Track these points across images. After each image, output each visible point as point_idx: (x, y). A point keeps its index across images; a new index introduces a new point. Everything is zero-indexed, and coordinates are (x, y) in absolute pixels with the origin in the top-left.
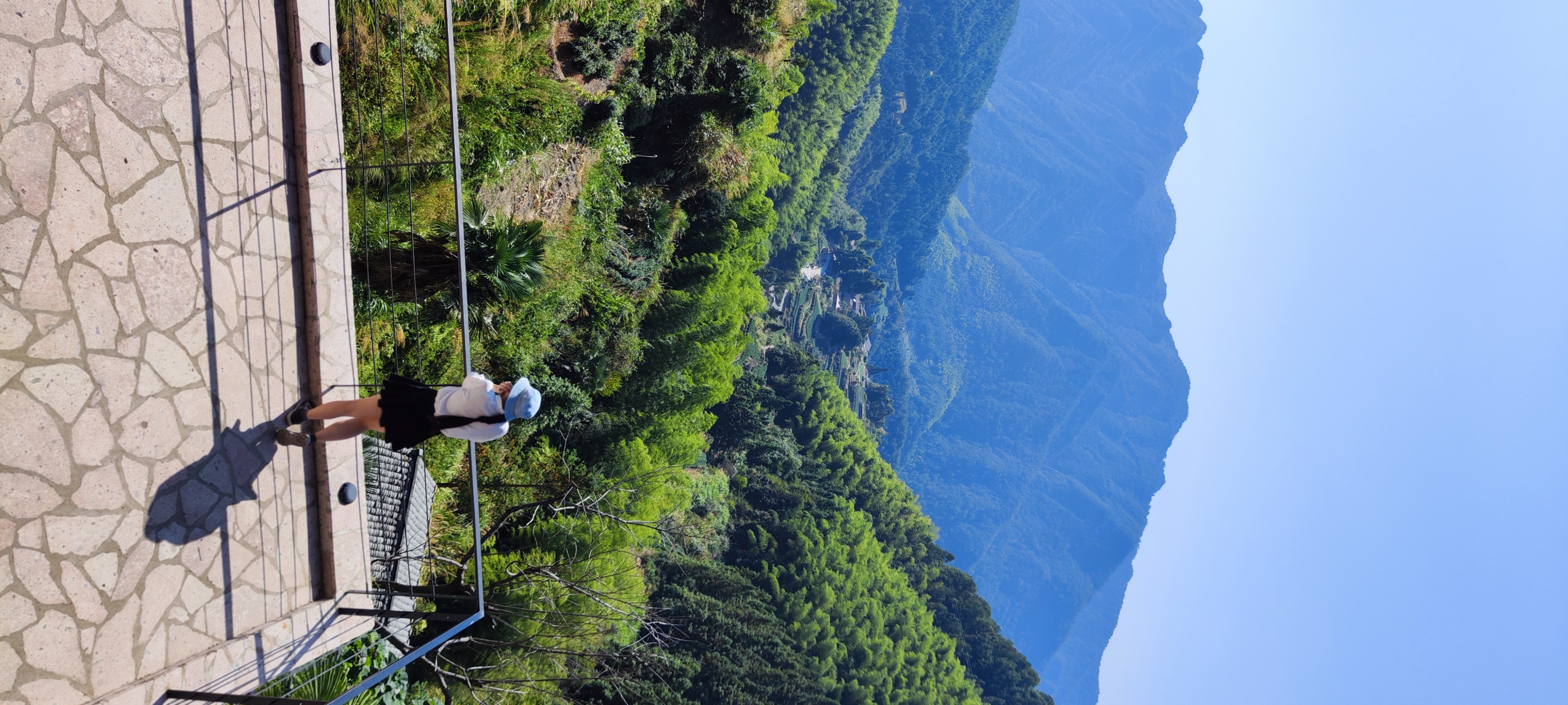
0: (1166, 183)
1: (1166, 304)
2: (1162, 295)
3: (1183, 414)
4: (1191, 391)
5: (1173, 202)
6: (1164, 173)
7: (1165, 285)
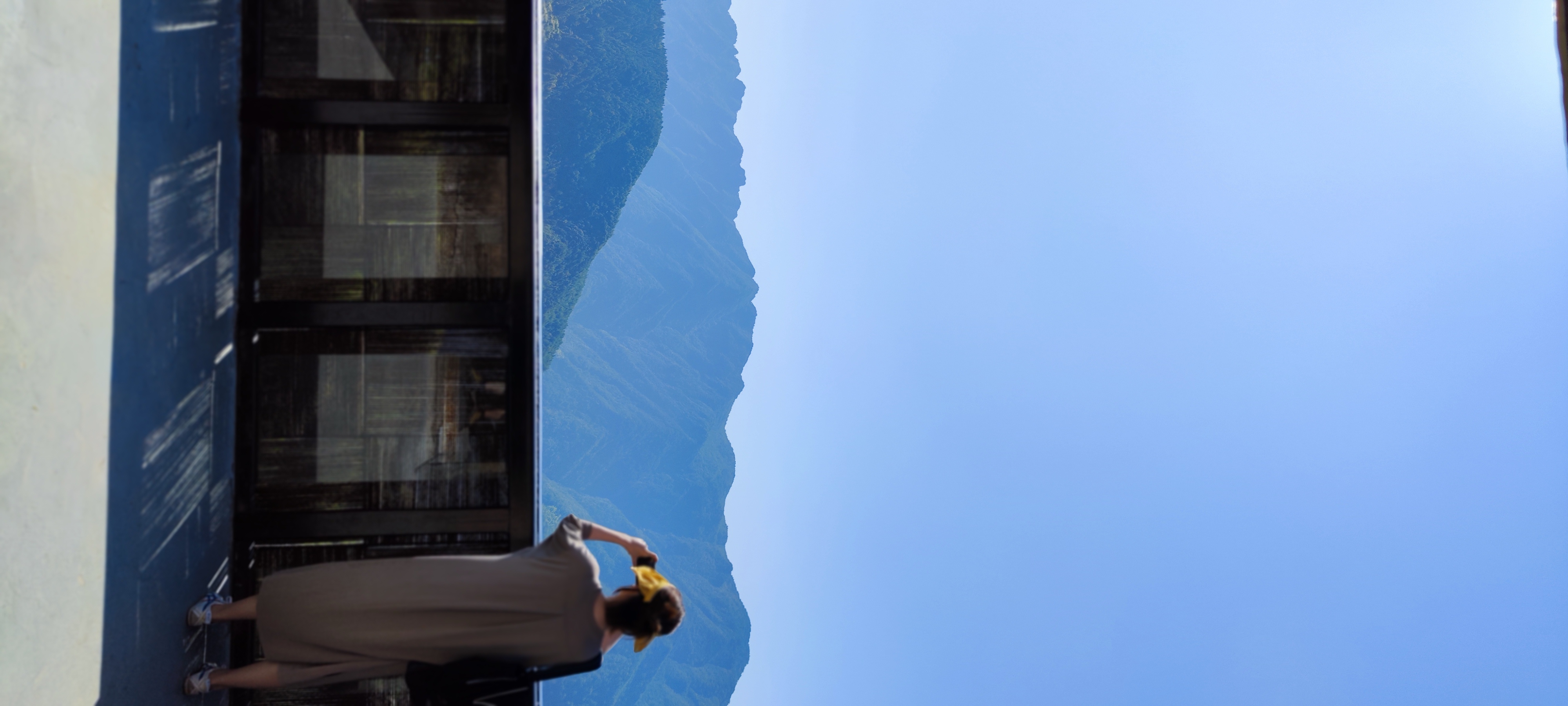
0: (726, 428)
1: (728, 547)
2: (723, 538)
3: (744, 658)
4: (752, 634)
5: (732, 446)
6: (723, 418)
7: (727, 527)
